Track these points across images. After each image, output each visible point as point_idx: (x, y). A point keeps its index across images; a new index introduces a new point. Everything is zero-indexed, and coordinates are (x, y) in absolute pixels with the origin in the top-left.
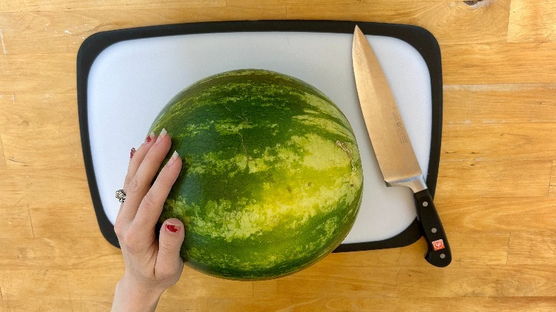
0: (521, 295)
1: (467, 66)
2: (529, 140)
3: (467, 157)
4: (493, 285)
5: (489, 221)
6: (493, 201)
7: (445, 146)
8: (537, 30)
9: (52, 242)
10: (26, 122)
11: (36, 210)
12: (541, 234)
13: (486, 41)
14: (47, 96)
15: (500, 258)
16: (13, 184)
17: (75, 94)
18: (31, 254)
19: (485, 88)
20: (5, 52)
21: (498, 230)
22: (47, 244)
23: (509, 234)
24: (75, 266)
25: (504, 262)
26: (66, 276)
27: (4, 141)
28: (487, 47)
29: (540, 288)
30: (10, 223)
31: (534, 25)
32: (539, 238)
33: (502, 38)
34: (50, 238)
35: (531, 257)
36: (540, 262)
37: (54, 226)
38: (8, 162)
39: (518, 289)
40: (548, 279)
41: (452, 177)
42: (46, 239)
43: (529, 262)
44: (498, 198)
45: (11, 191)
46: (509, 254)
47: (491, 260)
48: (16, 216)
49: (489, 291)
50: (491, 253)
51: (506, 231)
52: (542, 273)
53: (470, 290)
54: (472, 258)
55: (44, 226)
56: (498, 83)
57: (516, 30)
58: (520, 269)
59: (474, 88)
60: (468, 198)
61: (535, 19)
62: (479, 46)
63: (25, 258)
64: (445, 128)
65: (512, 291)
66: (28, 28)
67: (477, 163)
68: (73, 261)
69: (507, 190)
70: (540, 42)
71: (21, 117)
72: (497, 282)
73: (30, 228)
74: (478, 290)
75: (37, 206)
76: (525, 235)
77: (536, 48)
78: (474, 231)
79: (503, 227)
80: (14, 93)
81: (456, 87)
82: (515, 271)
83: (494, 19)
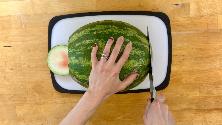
0: (206, 108)
1: (178, 25)
2: (202, 50)
3: (181, 57)
4: (196, 104)
5: (191, 80)
6: (192, 72)
7: (173, 53)
8: (200, 12)
9: (36, 94)
10: (30, 51)
11: (31, 82)
12: (211, 84)
13: (183, 17)
14: (37, 42)
15: (197, 94)
16: (24, 73)
17: (47, 41)
18: (28, 99)
19: (184, 32)
20: (24, 27)
21: (195, 83)
22: (34, 95)
23: (199, 85)
24: (44, 103)
25: (198, 95)
26: (40, 107)
27: (22, 58)
28: (184, 19)
29: (213, 105)
30: (22, 88)
31: (199, 11)
32: (210, 86)
33: (188, 16)
34: (35, 93)
35: (208, 93)
36: (211, 95)
37: (37, 88)
38: (22, 65)
39: (205, 106)
40: (215, 101)
41: (176, 64)
42: (34, 93)
43: (207, 95)
44: (193, 71)
45: (23, 76)
46: (200, 92)
47: (193, 95)
48: (24, 85)
49: (194, 107)
50: (193, 92)
51: (198, 84)
52: (213, 99)
53: (187, 107)
54: (187, 94)
55: (33, 88)
56: (189, 31)
57: (193, 13)
58: (205, 98)
59: (181, 33)
60: (183, 72)
61: (199, 9)
62: (181, 19)
63: (26, 101)
64: (173, 47)
65: (203, 107)
66: (32, 19)
67: (185, 59)
68: (43, 101)
69: (196, 68)
70: (201, 16)
71: (27, 49)
72: (197, 103)
73: (29, 89)
74: (190, 107)
75: (31, 81)
76: (205, 85)
77: (200, 18)
78: (186, 84)
79: (197, 82)
80: (26, 41)
81: (175, 33)
82: (203, 99)
83: (185, 9)
